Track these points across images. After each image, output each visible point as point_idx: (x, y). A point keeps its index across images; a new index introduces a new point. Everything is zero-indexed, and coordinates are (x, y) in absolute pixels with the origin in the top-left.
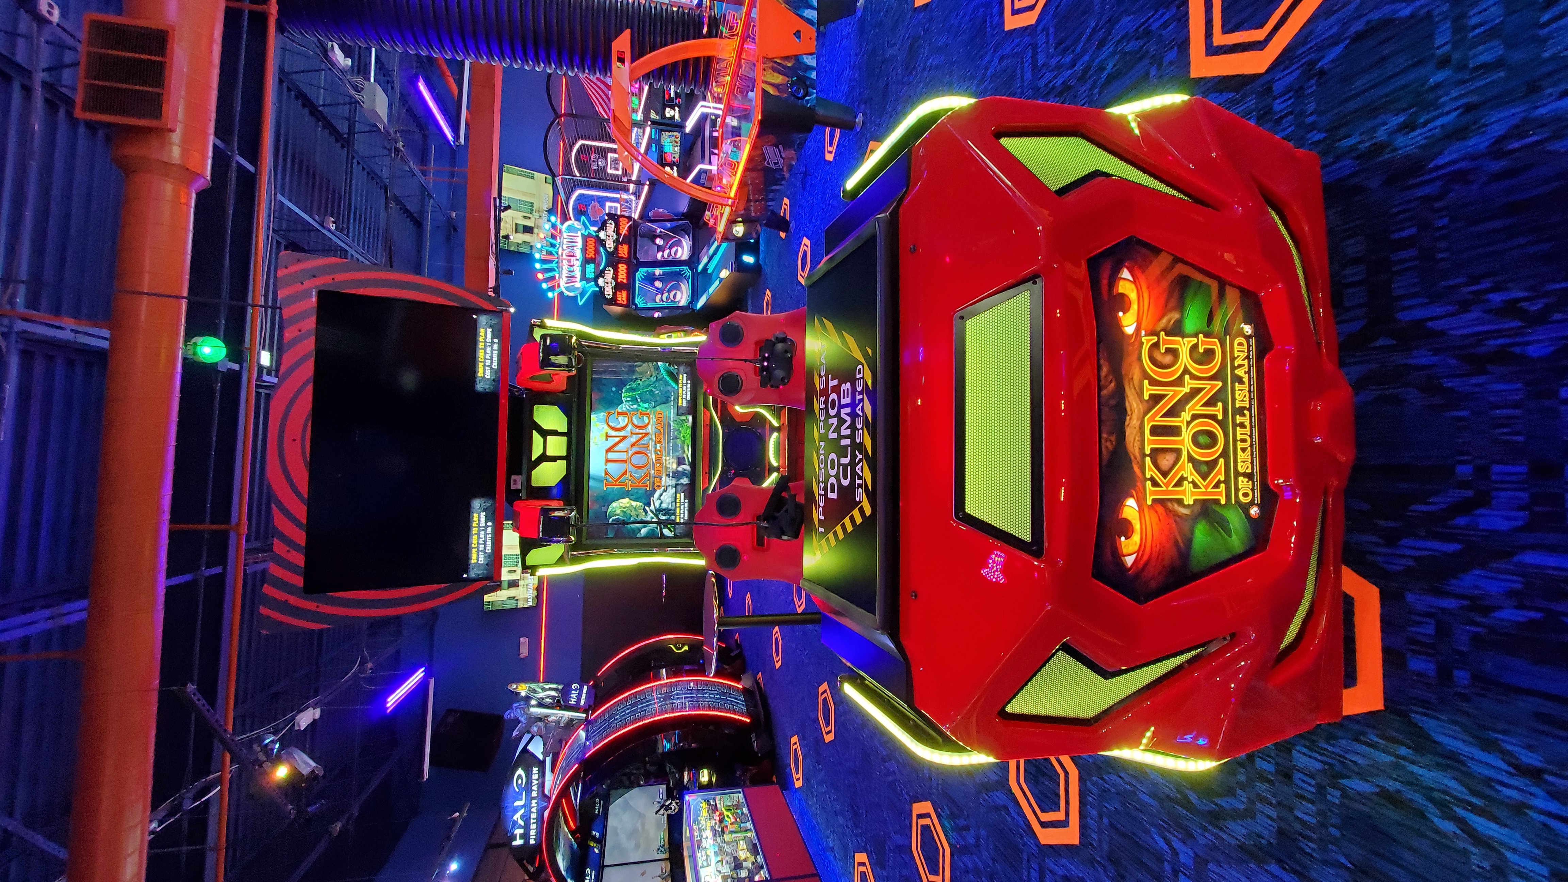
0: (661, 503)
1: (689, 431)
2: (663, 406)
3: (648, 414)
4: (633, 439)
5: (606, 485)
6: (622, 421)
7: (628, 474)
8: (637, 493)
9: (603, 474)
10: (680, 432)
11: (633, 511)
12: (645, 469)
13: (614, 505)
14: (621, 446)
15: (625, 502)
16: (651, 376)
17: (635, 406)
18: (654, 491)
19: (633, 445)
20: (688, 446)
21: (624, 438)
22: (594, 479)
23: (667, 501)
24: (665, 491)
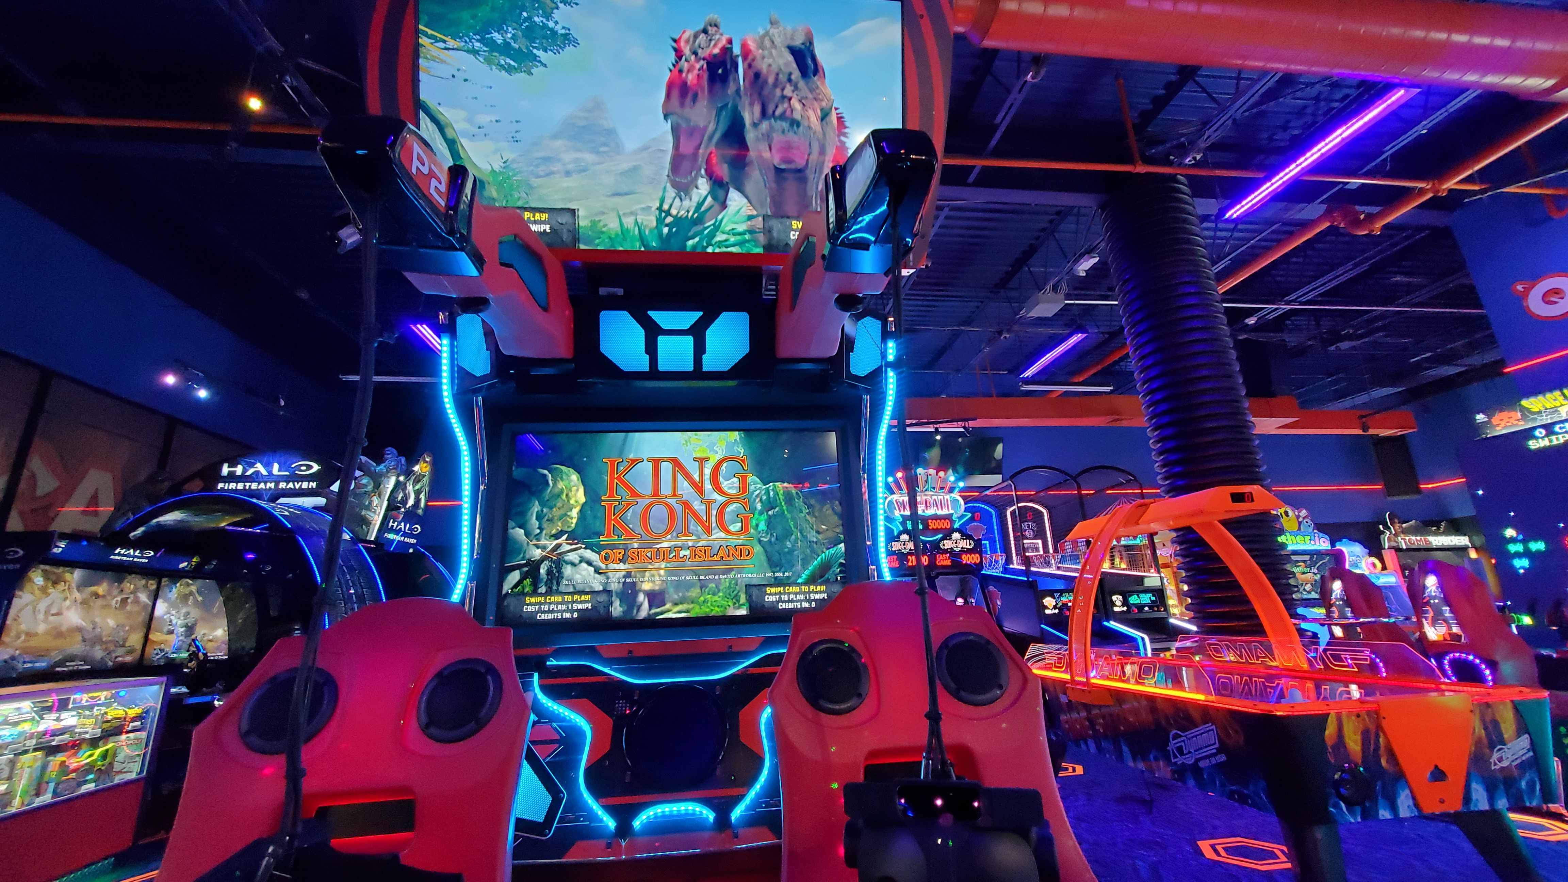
0: (573, 564)
1: (717, 611)
2: (763, 558)
3: (747, 530)
4: (698, 506)
5: (612, 462)
6: (730, 485)
7: (632, 500)
8: (595, 517)
9: (631, 456)
10: (714, 594)
11: (561, 512)
12: (639, 530)
13: (575, 477)
14: (684, 486)
15: (580, 496)
16: (818, 532)
17: (759, 506)
18: (597, 548)
19: (686, 505)
20: (687, 611)
21: (699, 488)
22: (625, 440)
23: (578, 576)
24: (597, 571)
